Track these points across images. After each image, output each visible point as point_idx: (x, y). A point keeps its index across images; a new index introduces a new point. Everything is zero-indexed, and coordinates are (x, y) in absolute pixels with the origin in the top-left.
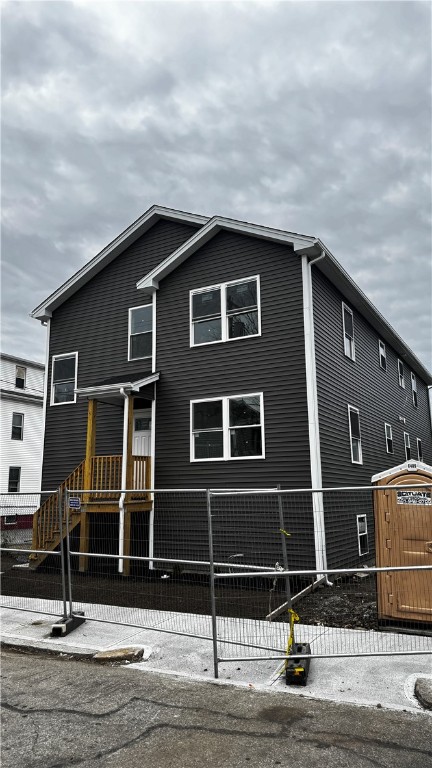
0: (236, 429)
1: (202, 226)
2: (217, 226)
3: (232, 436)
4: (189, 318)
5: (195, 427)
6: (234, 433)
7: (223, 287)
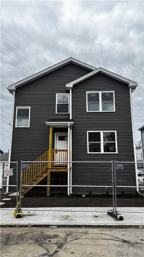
0: (105, 143)
1: (93, 70)
2: (100, 71)
3: (104, 145)
4: (86, 101)
5: (89, 141)
6: (104, 144)
7: (100, 93)
